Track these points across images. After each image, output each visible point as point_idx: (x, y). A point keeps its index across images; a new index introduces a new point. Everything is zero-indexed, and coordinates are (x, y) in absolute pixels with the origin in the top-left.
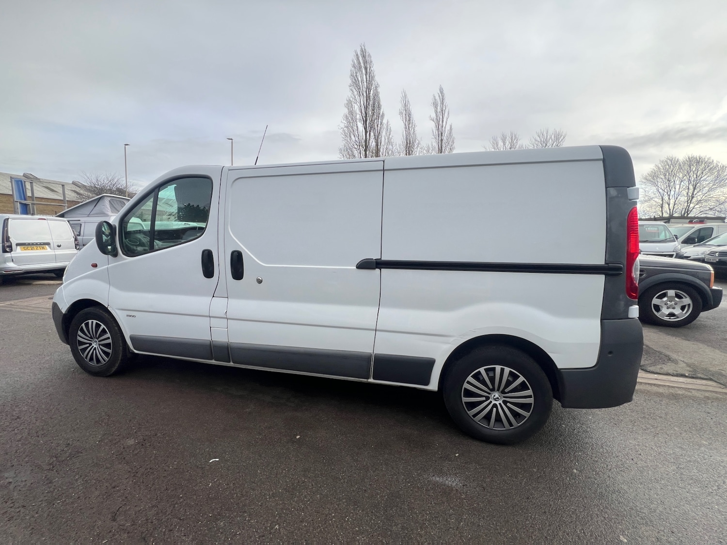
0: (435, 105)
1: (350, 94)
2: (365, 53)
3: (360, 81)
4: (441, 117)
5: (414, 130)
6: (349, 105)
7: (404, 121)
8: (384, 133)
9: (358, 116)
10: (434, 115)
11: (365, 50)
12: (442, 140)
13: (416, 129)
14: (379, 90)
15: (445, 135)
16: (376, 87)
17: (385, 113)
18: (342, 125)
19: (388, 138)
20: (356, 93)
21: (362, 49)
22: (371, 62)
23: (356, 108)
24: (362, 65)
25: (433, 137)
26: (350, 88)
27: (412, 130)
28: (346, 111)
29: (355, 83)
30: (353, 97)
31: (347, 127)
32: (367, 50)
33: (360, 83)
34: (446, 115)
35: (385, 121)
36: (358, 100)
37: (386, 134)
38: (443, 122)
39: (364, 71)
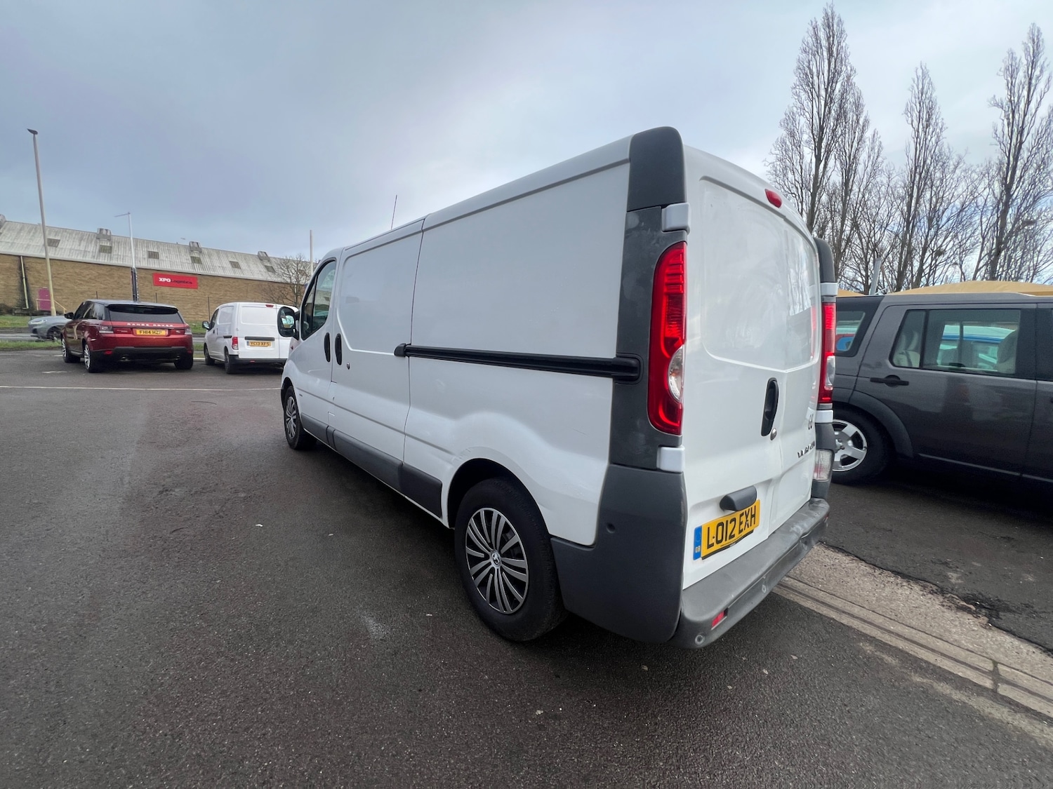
0: (1012, 72)
1: (792, 101)
2: (833, 19)
3: (815, 74)
4: (1025, 93)
5: (938, 137)
6: (789, 122)
7: (915, 123)
8: (863, 156)
9: (805, 137)
10: (1003, 95)
11: (833, 13)
12: (1021, 143)
13: (944, 134)
14: (855, 79)
15: (1033, 131)
16: (849, 77)
17: (870, 118)
18: (772, 159)
19: (873, 165)
20: (804, 96)
21: (827, 14)
22: (842, 32)
23: (803, 122)
24: (824, 43)
25: (995, 141)
26: (794, 91)
27: (933, 139)
28: (783, 133)
29: (807, 79)
30: (799, 105)
31: (781, 160)
32: (837, 14)
33: (815, 78)
34: (1041, 86)
35: (868, 134)
36: (808, 109)
37: (869, 157)
38: (1028, 102)
39: (825, 54)
